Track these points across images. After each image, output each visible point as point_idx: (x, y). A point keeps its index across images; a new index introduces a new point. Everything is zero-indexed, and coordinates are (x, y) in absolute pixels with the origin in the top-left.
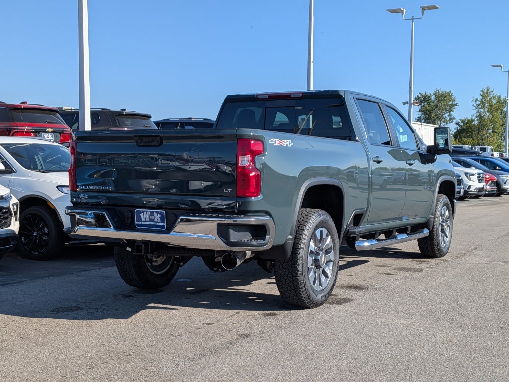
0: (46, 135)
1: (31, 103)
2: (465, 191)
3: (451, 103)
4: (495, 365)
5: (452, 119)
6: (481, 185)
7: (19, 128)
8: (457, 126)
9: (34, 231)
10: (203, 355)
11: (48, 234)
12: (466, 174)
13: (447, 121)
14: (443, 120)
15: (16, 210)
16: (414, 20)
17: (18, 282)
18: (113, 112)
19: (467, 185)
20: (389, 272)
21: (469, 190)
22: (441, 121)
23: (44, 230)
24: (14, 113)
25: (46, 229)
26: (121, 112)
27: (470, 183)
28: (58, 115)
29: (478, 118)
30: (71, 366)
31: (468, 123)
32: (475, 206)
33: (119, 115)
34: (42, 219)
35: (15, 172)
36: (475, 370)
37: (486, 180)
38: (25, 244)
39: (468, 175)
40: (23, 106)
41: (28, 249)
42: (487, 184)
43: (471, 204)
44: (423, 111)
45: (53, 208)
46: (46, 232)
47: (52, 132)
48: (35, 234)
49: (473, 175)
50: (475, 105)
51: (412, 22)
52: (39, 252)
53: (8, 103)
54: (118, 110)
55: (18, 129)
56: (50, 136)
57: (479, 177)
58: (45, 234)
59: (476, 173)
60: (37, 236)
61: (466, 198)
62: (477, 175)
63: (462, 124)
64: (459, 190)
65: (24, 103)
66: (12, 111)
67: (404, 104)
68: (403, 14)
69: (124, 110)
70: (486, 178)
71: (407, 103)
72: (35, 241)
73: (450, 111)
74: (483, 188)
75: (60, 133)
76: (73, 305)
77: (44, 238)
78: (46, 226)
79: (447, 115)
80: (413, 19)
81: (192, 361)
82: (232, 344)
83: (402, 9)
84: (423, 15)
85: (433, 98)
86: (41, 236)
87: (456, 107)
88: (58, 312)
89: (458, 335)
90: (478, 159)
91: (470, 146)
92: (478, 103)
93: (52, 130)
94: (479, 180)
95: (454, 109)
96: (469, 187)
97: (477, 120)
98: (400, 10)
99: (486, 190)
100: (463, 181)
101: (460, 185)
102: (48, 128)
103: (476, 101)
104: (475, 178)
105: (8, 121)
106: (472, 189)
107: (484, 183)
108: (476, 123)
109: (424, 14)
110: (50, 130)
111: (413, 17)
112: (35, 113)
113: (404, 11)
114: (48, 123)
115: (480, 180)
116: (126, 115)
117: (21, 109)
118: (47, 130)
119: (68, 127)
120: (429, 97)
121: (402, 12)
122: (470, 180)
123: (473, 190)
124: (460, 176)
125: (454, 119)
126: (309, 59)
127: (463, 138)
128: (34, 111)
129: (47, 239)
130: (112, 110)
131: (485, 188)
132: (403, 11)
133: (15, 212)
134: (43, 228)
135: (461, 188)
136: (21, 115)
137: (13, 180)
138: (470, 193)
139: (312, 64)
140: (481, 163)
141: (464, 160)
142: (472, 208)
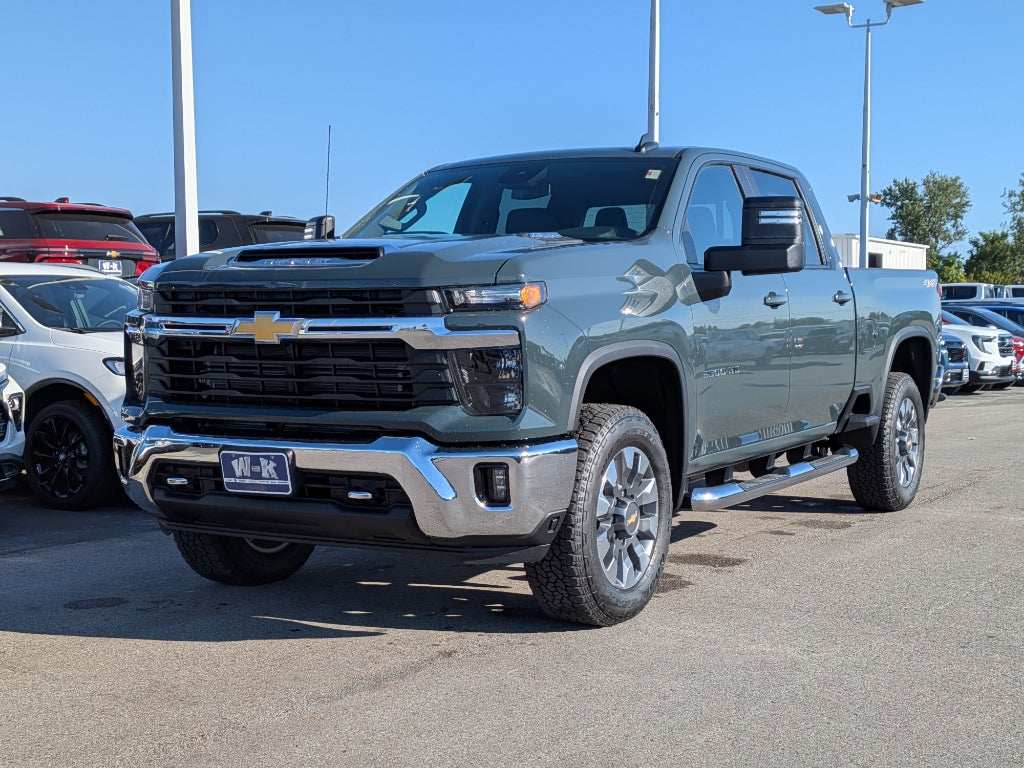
0: (106, 265)
1: (76, 201)
2: (972, 374)
3: (958, 200)
4: (959, 711)
5: (960, 234)
6: (1007, 361)
7: (51, 250)
8: (971, 247)
9: (60, 452)
10: (349, 690)
11: (86, 458)
12: (975, 338)
13: (949, 236)
14: (942, 236)
15: (17, 407)
16: (871, 28)
17: (16, 552)
18: (244, 217)
19: (977, 361)
20: (780, 529)
21: (981, 372)
22: (936, 238)
23: (80, 450)
24: (41, 220)
25: (83, 447)
26: (260, 218)
27: (983, 357)
28: (131, 224)
29: (1015, 231)
30: (69, 713)
31: (993, 240)
32: (993, 403)
33: (258, 224)
34: (74, 428)
35: (22, 333)
36: (915, 719)
37: (1017, 352)
38: (43, 478)
39: (980, 341)
40: (60, 206)
41: (50, 489)
42: (1018, 361)
43: (983, 401)
44: (901, 217)
45: (96, 404)
46: (84, 453)
47: (118, 258)
48: (62, 457)
49: (990, 340)
50: (1009, 205)
51: (868, 31)
52: (70, 494)
53: (30, 199)
54: (257, 213)
55: (49, 252)
56: (115, 266)
57: (1001, 345)
58: (80, 457)
59: (995, 338)
60: (65, 461)
61: (977, 387)
62: (997, 341)
63: (984, 243)
64: (959, 371)
65: (63, 200)
66: (37, 216)
67: (852, 199)
68: (848, 15)
69: (267, 213)
70: (1017, 347)
71: (857, 197)
72: (62, 471)
73: (956, 216)
74: (1010, 367)
75: (135, 260)
76: (112, 594)
77: (80, 466)
78: (83, 440)
79: (949, 225)
80: (868, 25)
81: (323, 702)
82: (416, 668)
83: (846, 5)
84: (889, 16)
85: (921, 191)
86: (74, 460)
87: (967, 209)
88: (77, 607)
89: (893, 652)
90: (1004, 310)
91: (992, 286)
92: (1015, 199)
93: (118, 254)
94: (1002, 351)
95: (964, 212)
96: (982, 365)
97: (1014, 235)
98: (842, 6)
99: (1016, 373)
100: (967, 355)
101: (962, 361)
102: (110, 250)
103: (1010, 196)
104: (994, 346)
105: (30, 235)
106: (988, 369)
107: (1013, 358)
108: (1010, 240)
109: (892, 14)
110: (114, 254)
111: (868, 21)
112: (86, 220)
113: (851, 9)
114: (111, 239)
115: (1004, 352)
116: (271, 223)
117: (56, 211)
118: (108, 253)
119: (150, 248)
120: (913, 189)
121: (846, 10)
122: (984, 350)
123: (990, 372)
124: (961, 343)
125: (963, 233)
126: (651, 107)
127: (985, 272)
128: (84, 216)
129: (85, 467)
130: (243, 212)
131: (1014, 368)
132: (848, 9)
133: (14, 413)
134: (77, 444)
135: (962, 368)
136: (55, 225)
137: (19, 348)
138: (983, 377)
139: (657, 119)
140: (1009, 318)
141: (974, 311)
142: (983, 408)
